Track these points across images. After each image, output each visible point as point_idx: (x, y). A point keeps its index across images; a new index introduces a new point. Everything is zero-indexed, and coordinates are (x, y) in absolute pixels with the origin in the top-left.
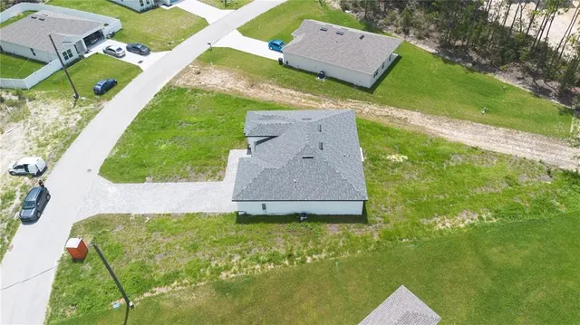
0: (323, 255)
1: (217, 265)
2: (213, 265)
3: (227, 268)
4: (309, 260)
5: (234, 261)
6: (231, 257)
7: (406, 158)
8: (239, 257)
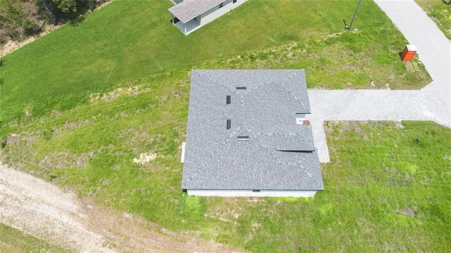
0: (229, 60)
1: (302, 50)
2: (305, 51)
3: (295, 48)
4: (239, 57)
5: (291, 53)
6: (294, 55)
7: (135, 160)
8: (288, 56)
